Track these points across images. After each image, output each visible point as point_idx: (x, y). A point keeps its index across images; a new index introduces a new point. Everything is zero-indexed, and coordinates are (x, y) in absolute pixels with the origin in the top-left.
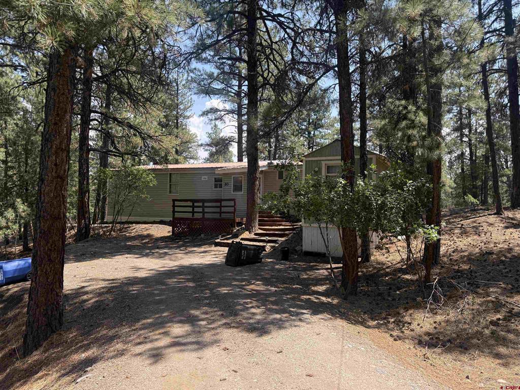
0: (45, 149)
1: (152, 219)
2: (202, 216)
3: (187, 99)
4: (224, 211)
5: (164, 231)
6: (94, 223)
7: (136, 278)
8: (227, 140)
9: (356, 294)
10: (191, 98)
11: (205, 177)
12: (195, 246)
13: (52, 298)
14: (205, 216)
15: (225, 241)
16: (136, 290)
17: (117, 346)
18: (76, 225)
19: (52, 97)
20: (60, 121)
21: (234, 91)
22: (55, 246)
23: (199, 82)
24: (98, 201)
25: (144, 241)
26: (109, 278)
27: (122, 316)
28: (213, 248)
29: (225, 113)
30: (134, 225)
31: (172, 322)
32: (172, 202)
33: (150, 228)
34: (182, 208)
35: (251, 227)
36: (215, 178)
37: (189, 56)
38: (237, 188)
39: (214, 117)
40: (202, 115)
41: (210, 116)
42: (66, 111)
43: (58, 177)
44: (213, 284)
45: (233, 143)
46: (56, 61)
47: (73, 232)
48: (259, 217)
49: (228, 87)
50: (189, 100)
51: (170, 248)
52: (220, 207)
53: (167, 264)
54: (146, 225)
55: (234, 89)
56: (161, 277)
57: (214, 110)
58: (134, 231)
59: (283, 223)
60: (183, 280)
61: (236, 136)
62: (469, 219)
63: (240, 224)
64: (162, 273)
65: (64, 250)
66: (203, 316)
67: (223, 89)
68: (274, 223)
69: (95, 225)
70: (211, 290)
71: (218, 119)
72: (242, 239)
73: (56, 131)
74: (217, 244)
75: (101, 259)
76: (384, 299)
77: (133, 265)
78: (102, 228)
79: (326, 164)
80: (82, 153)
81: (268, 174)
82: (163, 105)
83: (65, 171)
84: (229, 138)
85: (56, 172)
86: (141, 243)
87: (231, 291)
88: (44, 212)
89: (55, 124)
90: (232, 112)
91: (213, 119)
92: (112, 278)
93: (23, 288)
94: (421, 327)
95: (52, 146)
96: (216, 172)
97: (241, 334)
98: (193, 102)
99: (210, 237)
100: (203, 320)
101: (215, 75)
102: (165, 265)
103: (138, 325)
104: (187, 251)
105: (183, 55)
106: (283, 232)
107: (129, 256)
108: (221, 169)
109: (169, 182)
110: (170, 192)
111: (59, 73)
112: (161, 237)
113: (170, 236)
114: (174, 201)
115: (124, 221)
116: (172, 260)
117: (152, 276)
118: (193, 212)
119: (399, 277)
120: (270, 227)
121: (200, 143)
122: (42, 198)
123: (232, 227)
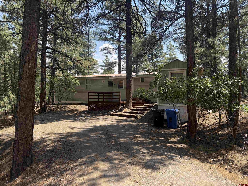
0: (22, 59)
1: (77, 102)
2: (103, 101)
3: (93, 43)
4: (114, 98)
5: (84, 108)
6: (49, 104)
7: (73, 133)
8: (113, 63)
9: (195, 143)
10: (95, 43)
11: (104, 81)
12: (100, 116)
13: (27, 146)
14: (105, 101)
15: (116, 113)
16: (73, 140)
17: (67, 178)
18: (40, 105)
19: (26, 29)
20: (31, 43)
21: (117, 39)
22: (29, 116)
23: (100, 34)
24: (50, 93)
25: (74, 113)
26: (58, 133)
27: (67, 156)
28: (110, 117)
29: (112, 50)
30: (69, 105)
31: (98, 160)
32: (88, 94)
33: (77, 106)
34: (93, 96)
35: (128, 106)
36: (109, 82)
37: (97, 18)
38: (121, 86)
39: (107, 52)
40: (101, 51)
41: (105, 51)
42: (34, 37)
43: (30, 76)
44: (114, 136)
45: (116, 65)
46: (28, 8)
47: (38, 109)
48: (133, 101)
49: (114, 37)
50: (94, 44)
51: (88, 117)
52: (112, 96)
53: (87, 125)
54: (75, 105)
55: (116, 38)
56: (86, 132)
57: (106, 49)
58: (68, 108)
59: (145, 104)
60: (98, 134)
61: (118, 61)
62: (245, 101)
63: (122, 104)
64: (86, 130)
65: (33, 119)
66: (115, 157)
67: (111, 38)
68: (140, 104)
69: (49, 105)
70: (115, 140)
71: (109, 53)
72: (124, 112)
73: (28, 49)
74: (111, 115)
75: (53, 122)
76: (212, 145)
77: (70, 126)
78: (53, 106)
79: (170, 73)
80: (42, 69)
81: (136, 79)
82: (83, 45)
83: (34, 72)
84: (114, 62)
85: (29, 73)
86: (73, 114)
87: (126, 141)
88: (22, 96)
89: (28, 45)
90: (116, 49)
91: (106, 53)
92: (59, 133)
93: (12, 139)
94: (241, 163)
95: (26, 57)
96: (110, 78)
97: (142, 170)
98: (96, 45)
99: (107, 111)
100: (115, 159)
101: (108, 31)
102: (87, 126)
103: (78, 163)
104: (96, 118)
105: (93, 18)
106: (145, 109)
107: (67, 120)
108: (112, 77)
109: (85, 84)
110: (86, 89)
111: (30, 15)
112: (83, 111)
113: (87, 110)
114: (89, 93)
115: (64, 103)
116: (90, 123)
117: (81, 132)
118: (98, 99)
119: (216, 133)
120: (138, 106)
121: (100, 64)
122: (21, 88)
123: (119, 106)
